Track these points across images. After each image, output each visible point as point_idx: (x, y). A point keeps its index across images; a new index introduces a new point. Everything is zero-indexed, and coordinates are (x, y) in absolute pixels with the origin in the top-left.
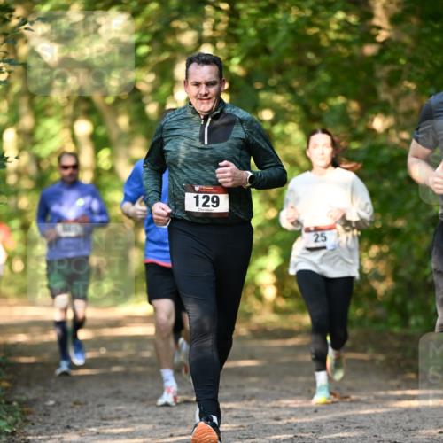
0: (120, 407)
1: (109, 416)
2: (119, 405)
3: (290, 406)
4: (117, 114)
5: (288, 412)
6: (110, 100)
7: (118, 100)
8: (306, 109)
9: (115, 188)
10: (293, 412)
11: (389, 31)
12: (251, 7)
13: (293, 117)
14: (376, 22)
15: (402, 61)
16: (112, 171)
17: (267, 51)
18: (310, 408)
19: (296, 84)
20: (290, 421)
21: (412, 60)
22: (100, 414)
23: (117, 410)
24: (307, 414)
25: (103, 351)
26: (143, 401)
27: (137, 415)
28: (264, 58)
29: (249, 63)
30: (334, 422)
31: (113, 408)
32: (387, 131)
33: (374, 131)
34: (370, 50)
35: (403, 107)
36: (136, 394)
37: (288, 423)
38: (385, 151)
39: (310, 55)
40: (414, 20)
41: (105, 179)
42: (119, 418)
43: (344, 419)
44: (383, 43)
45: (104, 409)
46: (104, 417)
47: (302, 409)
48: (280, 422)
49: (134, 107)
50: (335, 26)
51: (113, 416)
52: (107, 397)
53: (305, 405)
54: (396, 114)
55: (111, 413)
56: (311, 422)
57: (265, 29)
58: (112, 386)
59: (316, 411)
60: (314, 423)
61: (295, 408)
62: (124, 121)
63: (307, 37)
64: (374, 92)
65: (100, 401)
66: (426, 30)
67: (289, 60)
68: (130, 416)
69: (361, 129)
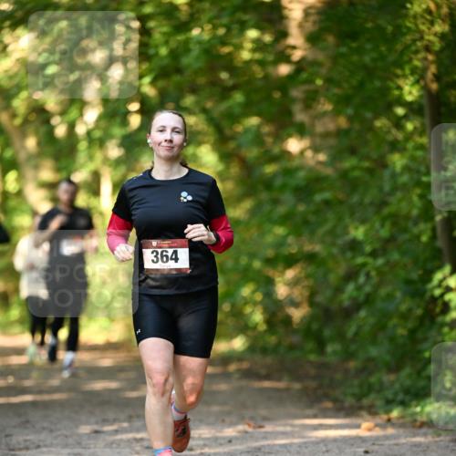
0: (28, 438)
1: (17, 446)
2: (27, 435)
3: (204, 436)
4: (24, 136)
5: (201, 442)
6: (18, 121)
7: (26, 122)
8: (219, 130)
9: (23, 212)
10: (207, 442)
11: (305, 50)
12: (163, 26)
13: (206, 139)
14: (291, 41)
15: (319, 82)
16: (20, 194)
17: (179, 71)
18: (224, 438)
19: (209, 105)
20: (203, 451)
21: (329, 81)
22: (7, 445)
23: (26, 441)
24: (221, 445)
25: (11, 380)
26: (51, 431)
27: (46, 446)
28: (176, 78)
29: (161, 83)
30: (248, 452)
31: (21, 438)
32: (302, 153)
33: (289, 153)
34: (284, 70)
35: (319, 128)
36: (45, 425)
37: (202, 454)
38: (301, 174)
39: (224, 75)
40: (331, 39)
41: (12, 203)
42: (27, 448)
43: (259, 449)
44: (298, 63)
45: (11, 440)
46: (11, 447)
47: (216, 439)
48: (193, 453)
49: (43, 129)
50: (248, 45)
51: (21, 446)
52: (15, 427)
53: (219, 435)
54: (312, 135)
55: (19, 443)
56: (225, 453)
57: (177, 48)
58: (19, 416)
59: (230, 441)
60: (229, 453)
61: (208, 439)
62: (31, 143)
63: (220, 57)
64: (289, 113)
65: (8, 432)
66: (343, 50)
67: (202, 80)
68: (38, 447)
69: (276, 150)
